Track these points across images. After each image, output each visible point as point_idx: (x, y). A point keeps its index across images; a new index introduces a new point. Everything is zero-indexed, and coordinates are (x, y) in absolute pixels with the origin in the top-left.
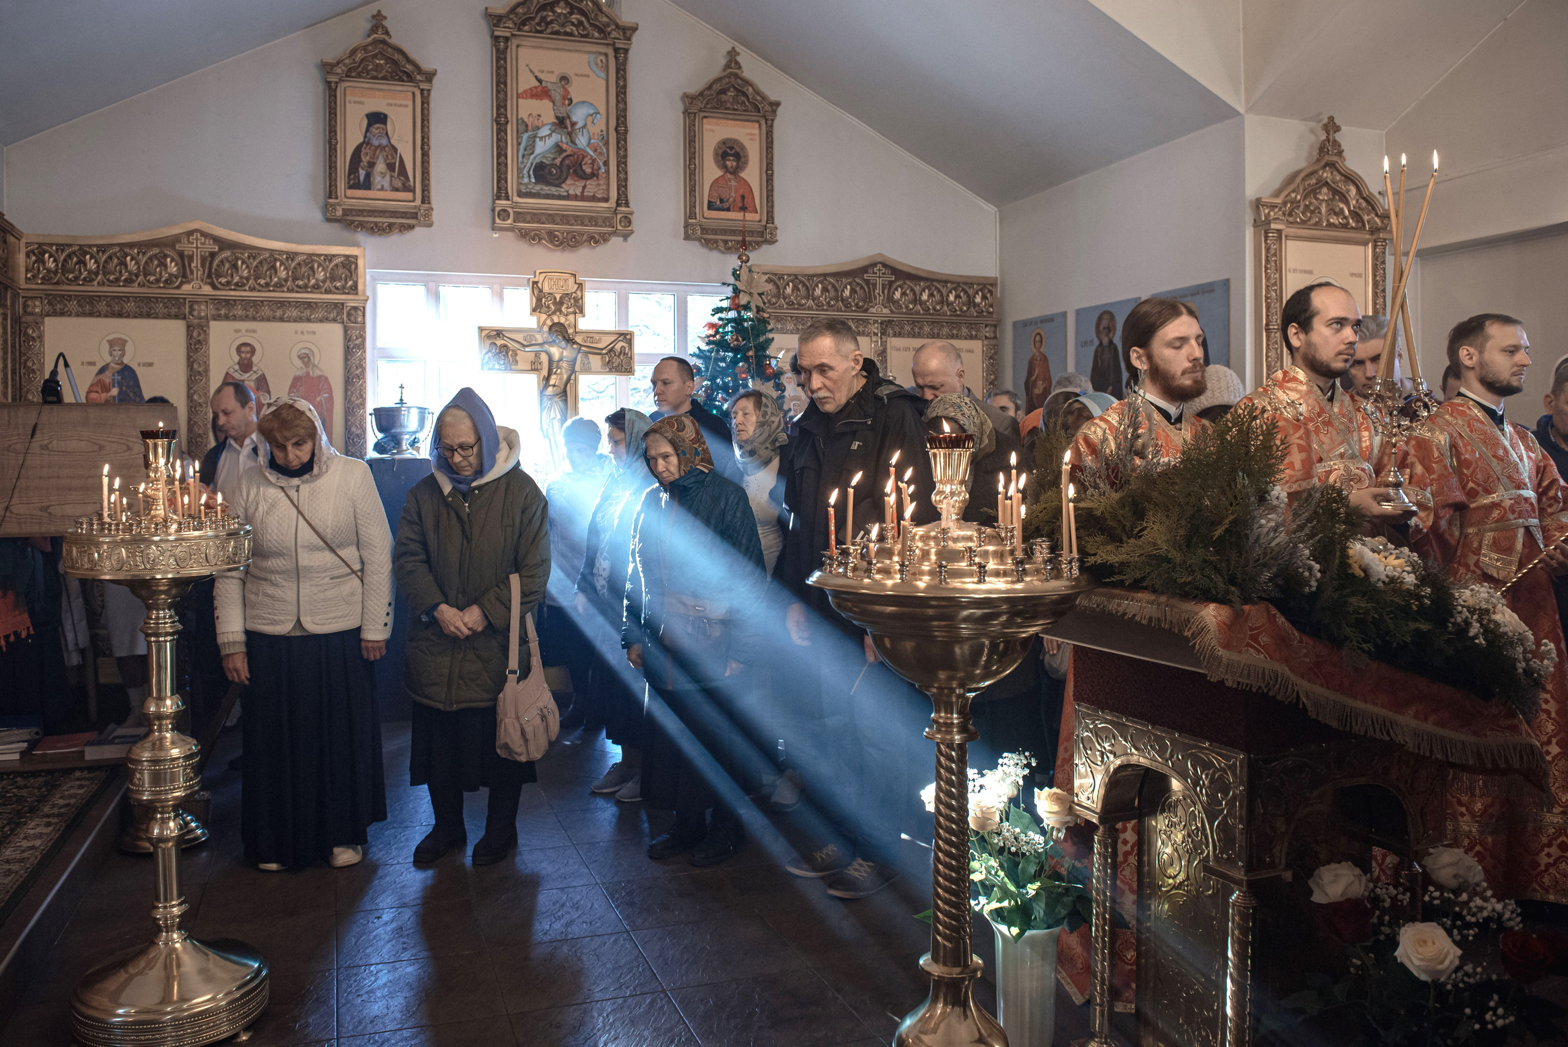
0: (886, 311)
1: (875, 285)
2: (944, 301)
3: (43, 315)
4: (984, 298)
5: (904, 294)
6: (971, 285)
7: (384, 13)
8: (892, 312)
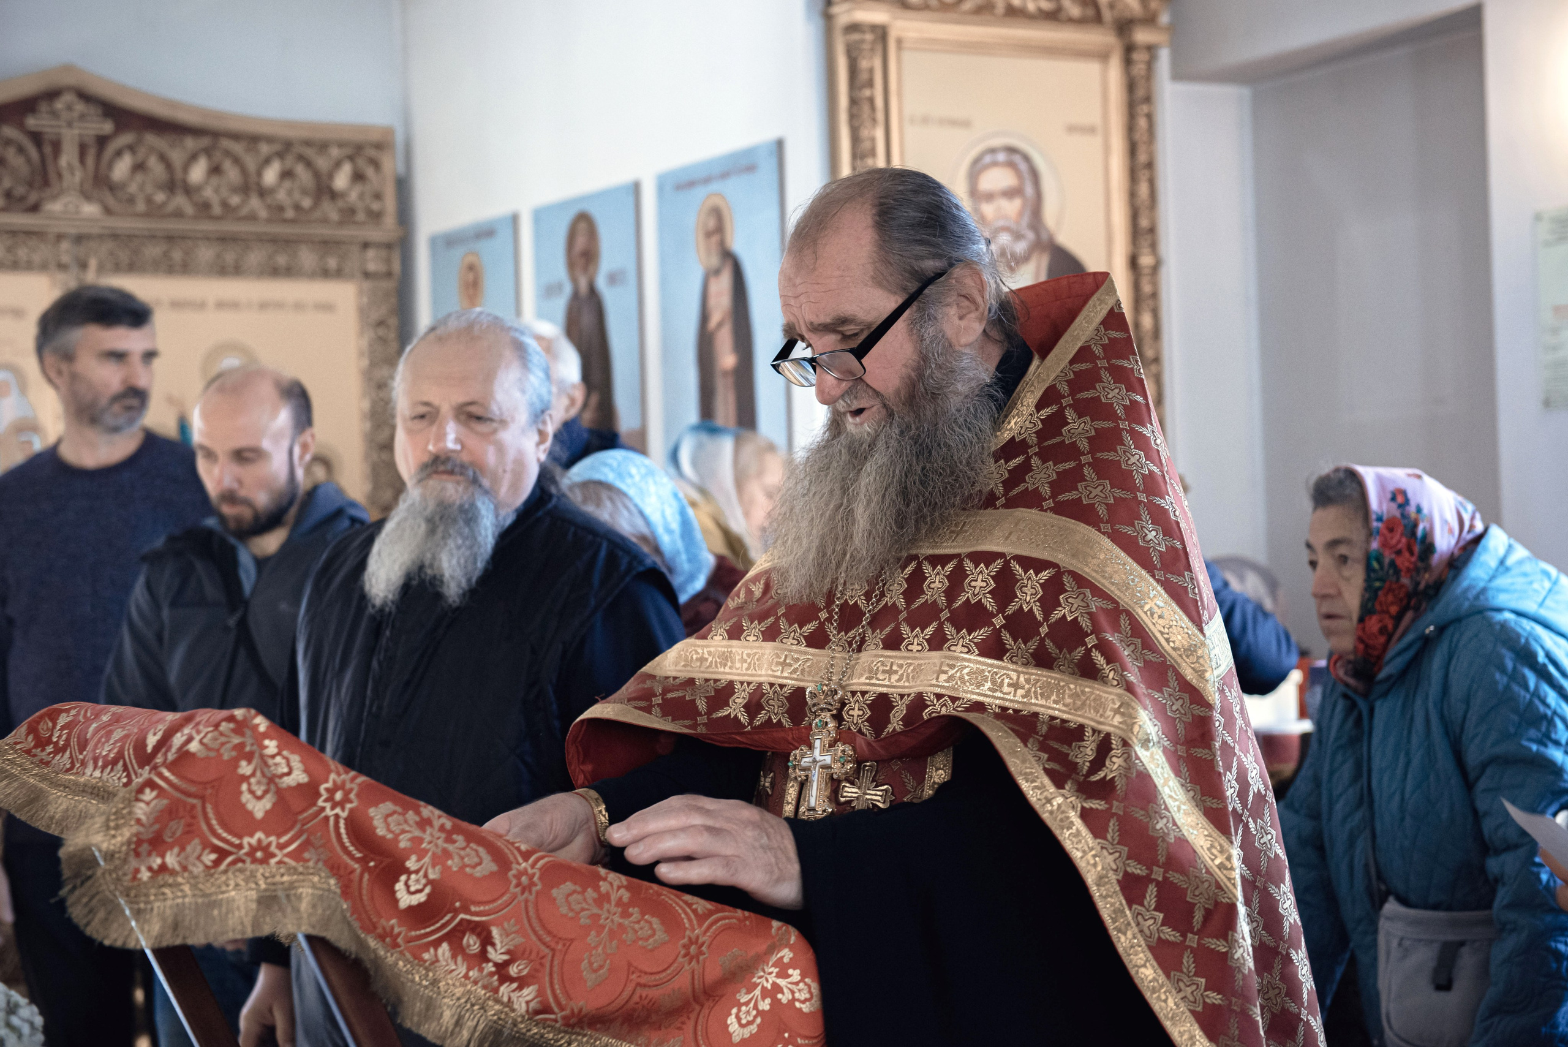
0: (90, 209)
1: (57, 146)
2: (250, 186)
4: (358, 177)
5: (139, 167)
6: (323, 146)
8: (108, 211)
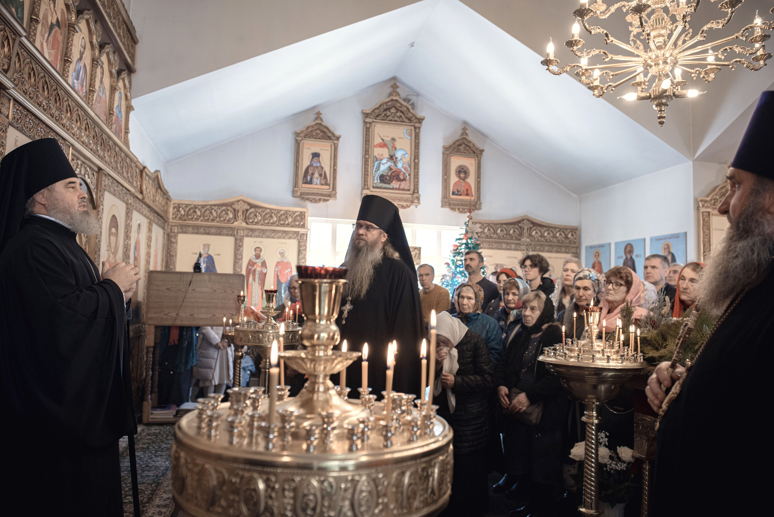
0: (528, 240)
1: (524, 229)
2: (554, 236)
3: (178, 233)
4: (572, 235)
5: (536, 233)
6: (566, 229)
7: (321, 112)
8: (531, 241)
